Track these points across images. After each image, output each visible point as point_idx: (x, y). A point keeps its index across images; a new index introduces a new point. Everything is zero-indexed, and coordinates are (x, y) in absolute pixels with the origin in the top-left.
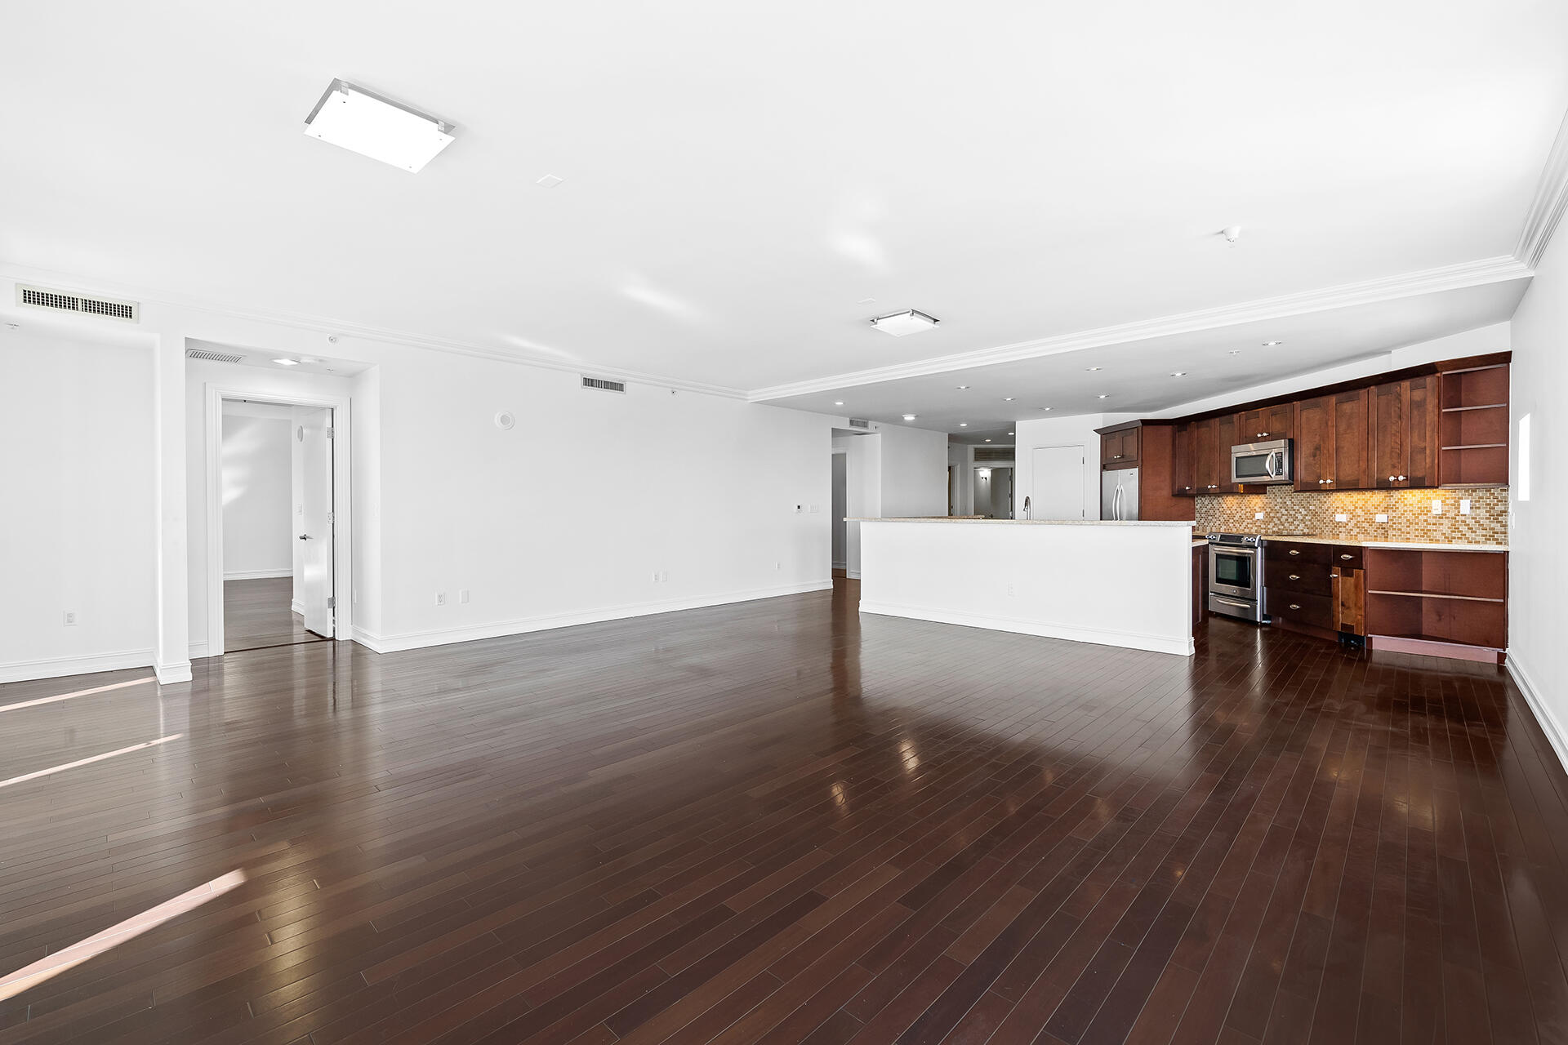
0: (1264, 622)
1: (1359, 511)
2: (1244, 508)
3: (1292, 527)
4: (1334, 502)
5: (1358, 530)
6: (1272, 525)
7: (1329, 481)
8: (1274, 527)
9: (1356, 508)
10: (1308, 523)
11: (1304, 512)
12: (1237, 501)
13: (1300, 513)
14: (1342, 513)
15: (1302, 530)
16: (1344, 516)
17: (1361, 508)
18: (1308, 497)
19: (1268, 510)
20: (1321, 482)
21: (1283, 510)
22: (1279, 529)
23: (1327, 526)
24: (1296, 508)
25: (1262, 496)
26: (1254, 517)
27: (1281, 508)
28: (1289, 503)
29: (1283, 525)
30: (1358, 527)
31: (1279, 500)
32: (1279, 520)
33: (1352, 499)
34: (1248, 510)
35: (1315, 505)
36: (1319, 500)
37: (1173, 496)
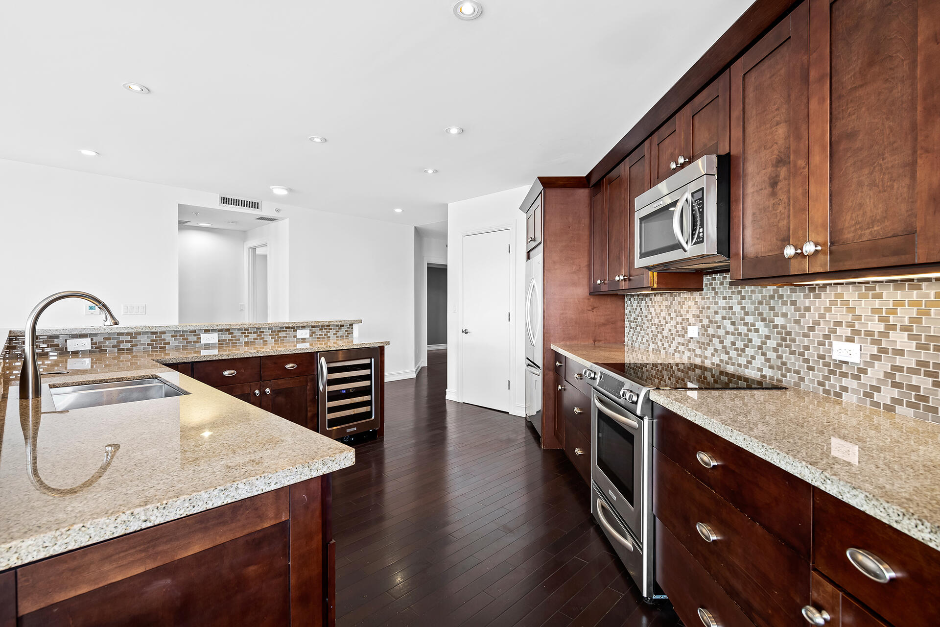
0: (655, 597)
1: (900, 339)
2: (673, 315)
3: (743, 361)
4: (828, 309)
5: (895, 393)
6: (710, 350)
7: (809, 248)
8: (713, 355)
9: (893, 327)
10: (771, 355)
11: (763, 331)
12: (665, 303)
13: (757, 331)
14: (850, 340)
15: (760, 370)
16: (855, 347)
17: (904, 328)
18: (772, 297)
19: (706, 322)
20: (789, 251)
21: (727, 323)
22: (721, 361)
23: (811, 369)
24: (749, 319)
25: (696, 295)
26: (686, 332)
27: (724, 318)
28: (737, 308)
29: (727, 353)
30: (895, 385)
31: (722, 303)
32: (721, 342)
33: (877, 303)
34: (679, 319)
35: (785, 315)
36: (794, 303)
37: (590, 294)
